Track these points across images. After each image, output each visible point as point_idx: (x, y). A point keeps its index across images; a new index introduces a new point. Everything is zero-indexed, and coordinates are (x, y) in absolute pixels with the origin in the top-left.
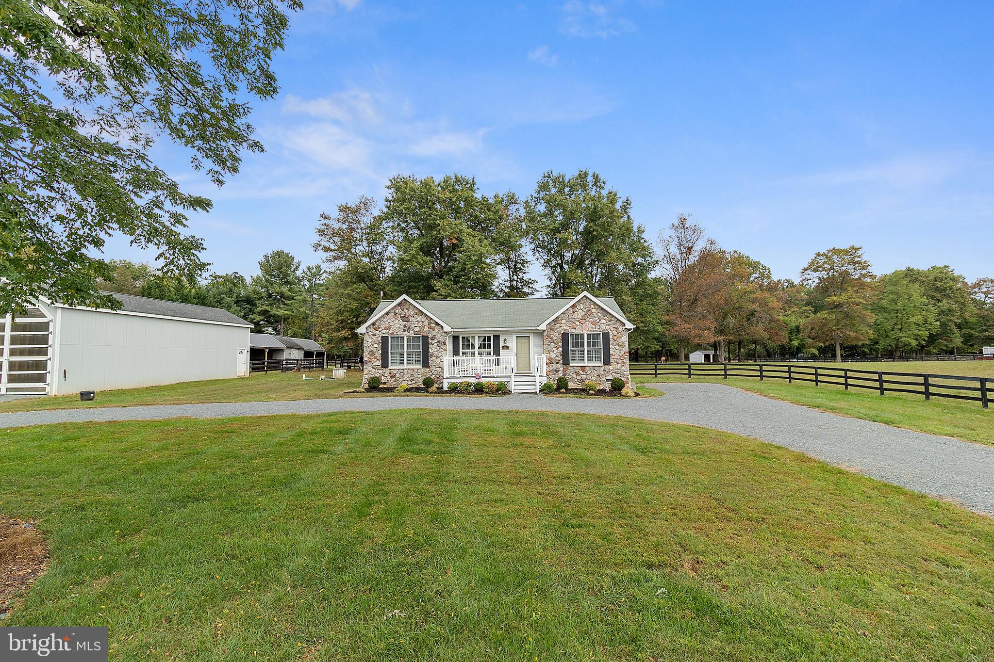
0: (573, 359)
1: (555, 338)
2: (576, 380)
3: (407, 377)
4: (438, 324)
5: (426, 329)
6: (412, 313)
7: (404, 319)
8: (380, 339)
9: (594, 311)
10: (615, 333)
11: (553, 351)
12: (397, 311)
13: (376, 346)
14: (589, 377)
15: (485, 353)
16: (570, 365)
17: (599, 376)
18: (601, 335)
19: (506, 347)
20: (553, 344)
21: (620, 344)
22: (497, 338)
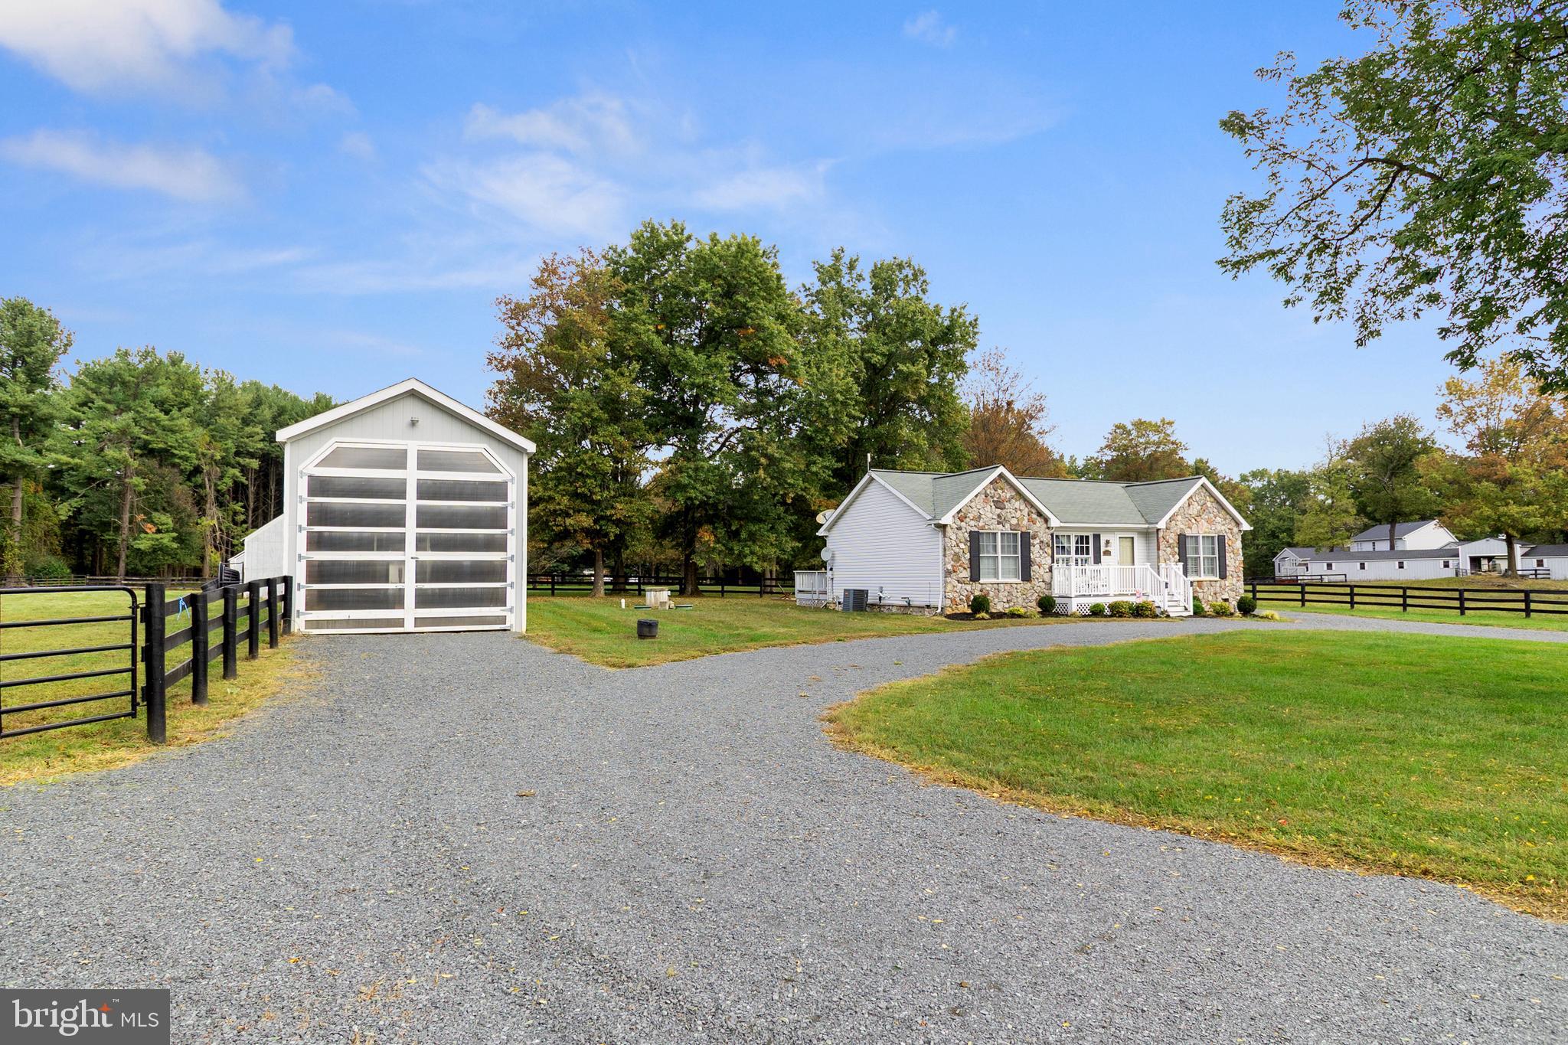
1: (1171, 542)
3: (1003, 595)
4: (1040, 514)
5: (1025, 522)
6: (1008, 495)
7: (999, 505)
8: (967, 535)
10: (1231, 536)
12: (990, 493)
13: (962, 546)
15: (1082, 561)
18: (1217, 538)
19: (1107, 553)
20: (1169, 549)
21: (1235, 551)
22: (1097, 538)
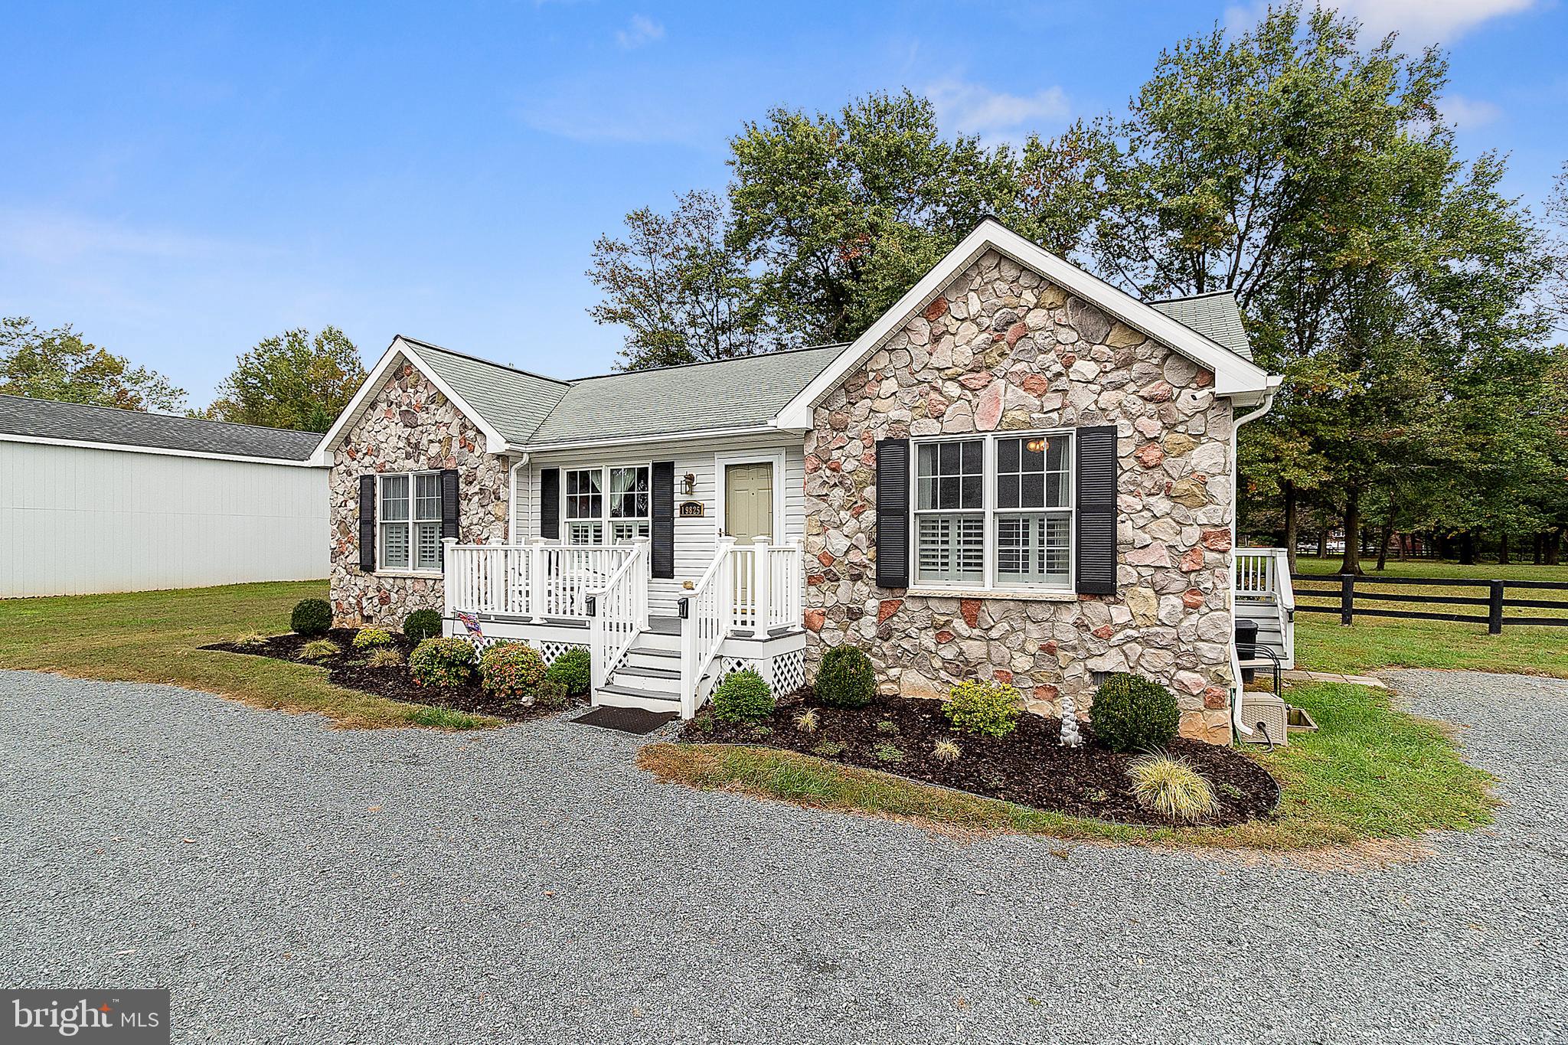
0: (929, 562)
1: (849, 466)
2: (937, 664)
5: (454, 449)
6: (424, 397)
7: (408, 418)
8: (358, 484)
9: (1036, 318)
10: (1153, 427)
11: (840, 526)
12: (392, 397)
13: (352, 505)
14: (1000, 652)
15: (635, 531)
16: (913, 588)
17: (1049, 650)
18: (1073, 440)
19: (693, 509)
20: (839, 492)
21: (1181, 486)
22: (664, 470)
